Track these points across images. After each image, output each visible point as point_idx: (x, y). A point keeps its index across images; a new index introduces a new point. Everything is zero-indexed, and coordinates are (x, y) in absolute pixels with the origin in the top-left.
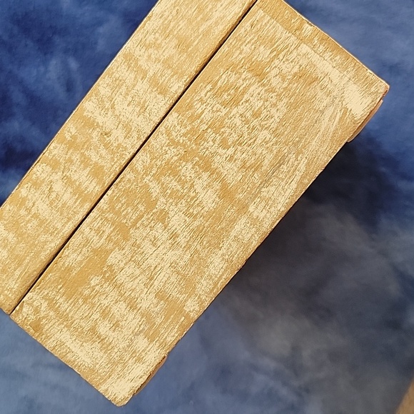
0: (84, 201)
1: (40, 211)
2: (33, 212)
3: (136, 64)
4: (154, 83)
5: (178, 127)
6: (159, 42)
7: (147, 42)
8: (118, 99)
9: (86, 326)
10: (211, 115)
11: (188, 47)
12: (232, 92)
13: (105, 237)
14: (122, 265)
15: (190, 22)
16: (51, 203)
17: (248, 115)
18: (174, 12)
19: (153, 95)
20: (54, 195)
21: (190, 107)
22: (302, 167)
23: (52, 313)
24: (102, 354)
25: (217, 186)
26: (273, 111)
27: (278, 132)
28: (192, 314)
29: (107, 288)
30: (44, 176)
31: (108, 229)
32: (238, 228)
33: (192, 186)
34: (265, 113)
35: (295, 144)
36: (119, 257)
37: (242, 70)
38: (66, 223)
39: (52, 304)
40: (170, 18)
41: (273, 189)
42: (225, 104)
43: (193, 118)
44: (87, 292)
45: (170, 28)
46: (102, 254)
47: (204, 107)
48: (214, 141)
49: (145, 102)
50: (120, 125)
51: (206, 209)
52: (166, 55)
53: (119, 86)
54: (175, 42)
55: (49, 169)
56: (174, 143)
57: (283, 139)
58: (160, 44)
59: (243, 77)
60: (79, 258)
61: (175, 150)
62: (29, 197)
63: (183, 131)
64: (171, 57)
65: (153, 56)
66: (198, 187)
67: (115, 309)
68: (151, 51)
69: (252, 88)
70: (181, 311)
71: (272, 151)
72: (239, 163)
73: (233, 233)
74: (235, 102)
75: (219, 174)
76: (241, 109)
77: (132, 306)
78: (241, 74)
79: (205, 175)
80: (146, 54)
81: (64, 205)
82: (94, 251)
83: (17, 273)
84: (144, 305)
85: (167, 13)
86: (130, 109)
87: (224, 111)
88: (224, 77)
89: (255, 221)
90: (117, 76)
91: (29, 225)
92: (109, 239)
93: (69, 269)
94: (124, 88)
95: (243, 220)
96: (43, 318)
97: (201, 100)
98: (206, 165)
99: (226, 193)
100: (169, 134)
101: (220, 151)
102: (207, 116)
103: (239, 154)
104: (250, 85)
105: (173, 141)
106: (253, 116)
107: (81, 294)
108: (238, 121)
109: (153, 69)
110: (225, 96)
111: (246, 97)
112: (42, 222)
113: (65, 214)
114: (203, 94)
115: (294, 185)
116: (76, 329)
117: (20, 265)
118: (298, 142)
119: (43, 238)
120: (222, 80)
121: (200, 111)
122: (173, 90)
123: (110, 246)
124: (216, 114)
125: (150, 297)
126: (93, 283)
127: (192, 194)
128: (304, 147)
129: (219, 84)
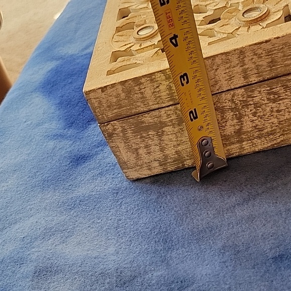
0: (171, 100)
1: (146, 93)
2: (142, 91)
3: (243, 58)
4: (245, 71)
5: (240, 96)
6: (262, 55)
7: (257, 52)
8: (222, 68)
9: (134, 146)
10: (259, 100)
11: (274, 66)
12: (276, 96)
13: (170, 119)
14: (169, 133)
15: (284, 56)
16: (154, 92)
17: (275, 109)
18: (281, 47)
19: (239, 76)
20: (158, 90)
21: (253, 91)
22: (279, 140)
23: (121, 134)
24: (134, 159)
25: (237, 127)
26: (287, 114)
27: (281, 123)
28: (186, 165)
29: (155, 138)
30: (159, 79)
31: (174, 117)
32: (232, 146)
33: (226, 121)
34: (283, 112)
35: (283, 131)
36: (170, 130)
37: (289, 91)
38: (155, 104)
39: (124, 131)
40: (277, 48)
41: (259, 141)
42: (268, 99)
43: (249, 96)
44: (144, 135)
45: (273, 53)
46: (163, 124)
47: (259, 95)
48: (251, 110)
49: (233, 77)
50: (214, 80)
51: (225, 133)
52: (261, 63)
53: (227, 63)
54: (270, 60)
55: (164, 78)
56: (232, 101)
57: (281, 126)
58: (262, 57)
59: (286, 93)
60: (151, 121)
61: (231, 104)
62: (145, 84)
63: (241, 99)
64: (262, 66)
65: (254, 60)
66: (228, 124)
67: (153, 147)
68: (255, 57)
69: (286, 100)
70: (183, 162)
71: (272, 128)
72: (254, 125)
73: (228, 147)
74: (274, 101)
75: (242, 124)
76: (274, 105)
77: (162, 150)
78: (287, 92)
79: (235, 121)
80: (252, 57)
81: (160, 97)
82: (160, 122)
83: (116, 111)
84: (167, 152)
85: (276, 45)
86: (225, 75)
87: (266, 102)
88: (278, 88)
89: (242, 148)
90: (230, 58)
91: (136, 95)
92: (171, 121)
93: (143, 122)
94: (229, 65)
95: (237, 145)
96: (116, 134)
97: (260, 91)
98: (240, 118)
99: (239, 132)
100: (233, 96)
101: (251, 116)
102: (256, 99)
103: (257, 121)
104: (287, 98)
105: (233, 100)
106: (276, 111)
107: (141, 134)
108: (268, 109)
109: (249, 65)
110: (272, 96)
111: (280, 102)
112: (143, 97)
113: (158, 101)
114: (262, 90)
115: (269, 145)
116: (128, 145)
117: (119, 108)
118: (286, 131)
119: (139, 104)
120: (276, 89)
121: (255, 95)
122: (251, 80)
123: (170, 124)
124: (261, 101)
125: (173, 151)
126: (150, 133)
127: (223, 125)
128: (286, 134)
129: (273, 90)
